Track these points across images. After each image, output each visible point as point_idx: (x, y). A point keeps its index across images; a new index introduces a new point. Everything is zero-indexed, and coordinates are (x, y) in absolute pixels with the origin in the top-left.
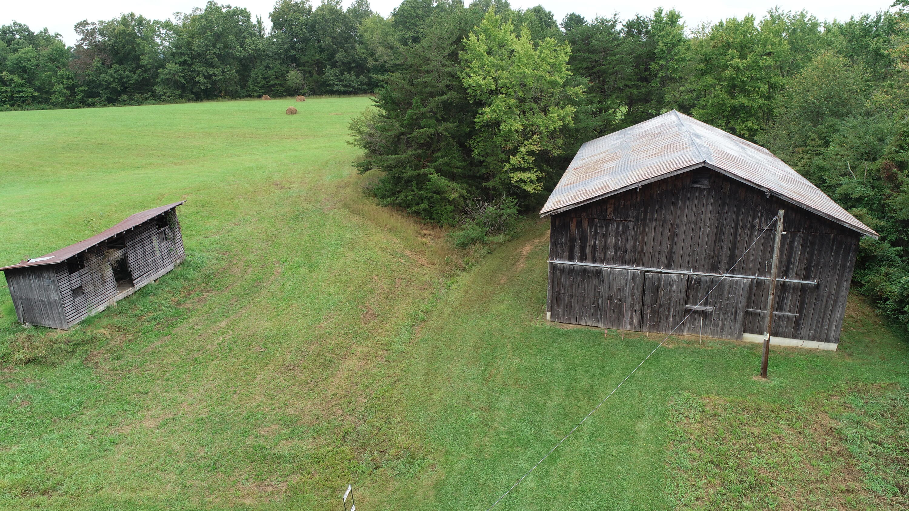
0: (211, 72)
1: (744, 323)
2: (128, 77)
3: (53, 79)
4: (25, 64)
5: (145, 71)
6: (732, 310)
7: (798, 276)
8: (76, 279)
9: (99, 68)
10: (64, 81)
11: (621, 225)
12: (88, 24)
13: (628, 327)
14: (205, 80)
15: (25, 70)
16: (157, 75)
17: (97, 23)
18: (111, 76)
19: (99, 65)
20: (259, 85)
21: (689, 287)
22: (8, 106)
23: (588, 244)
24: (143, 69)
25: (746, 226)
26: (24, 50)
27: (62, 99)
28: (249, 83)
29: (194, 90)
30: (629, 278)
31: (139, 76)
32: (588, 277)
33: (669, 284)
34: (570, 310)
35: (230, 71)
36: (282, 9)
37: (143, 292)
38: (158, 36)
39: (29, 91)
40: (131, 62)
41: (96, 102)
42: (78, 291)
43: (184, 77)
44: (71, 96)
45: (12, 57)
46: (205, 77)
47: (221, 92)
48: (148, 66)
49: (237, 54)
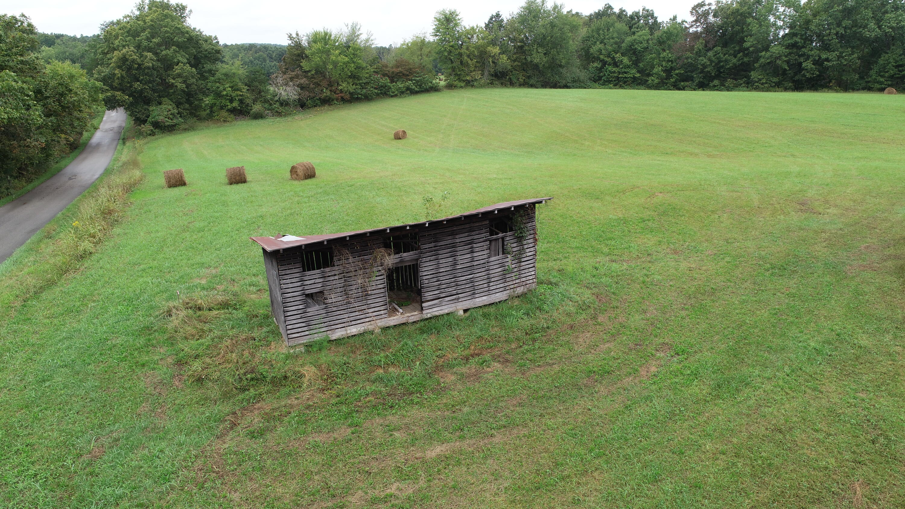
0: (824, 56)
2: (726, 61)
3: (656, 62)
4: (636, 46)
5: (746, 55)
8: (313, 280)
9: (700, 50)
10: (664, 63)
12: (704, 5)
14: (813, 66)
15: (635, 52)
16: (757, 59)
17: (714, 4)
18: (710, 60)
19: (701, 48)
20: (887, 75)
22: (611, 85)
24: (746, 52)
26: (639, 34)
27: (656, 81)
28: (872, 72)
29: (797, 77)
31: (739, 60)
35: (849, 55)
38: (774, 15)
39: (633, 72)
40: (735, 45)
41: (687, 86)
43: (788, 62)
44: (666, 79)
45: (629, 39)
46: (815, 63)
47: (830, 81)
48: (751, 49)
49: (867, 34)
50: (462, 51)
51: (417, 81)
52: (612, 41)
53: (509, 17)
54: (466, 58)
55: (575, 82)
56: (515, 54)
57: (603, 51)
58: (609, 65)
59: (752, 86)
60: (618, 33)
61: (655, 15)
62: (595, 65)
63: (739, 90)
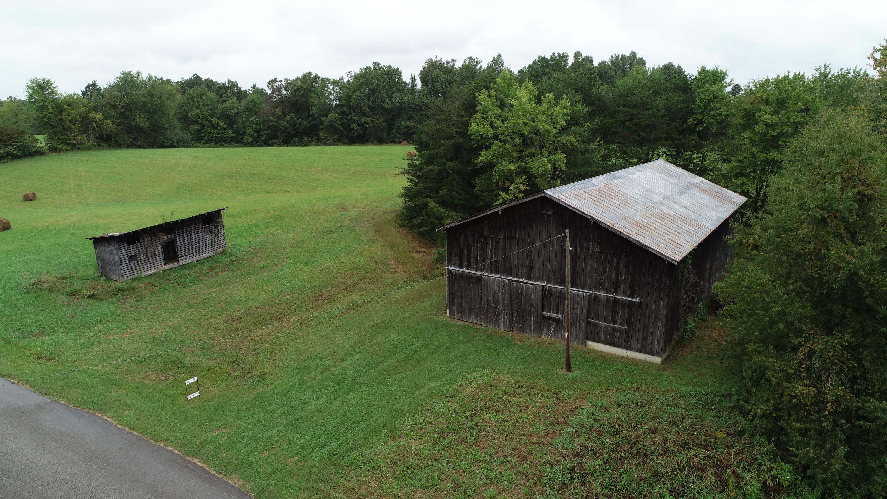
0: (363, 121)
1: (586, 332)
2: (300, 123)
3: (247, 124)
4: (229, 112)
5: (314, 119)
6: (577, 319)
7: (625, 294)
8: (132, 250)
9: (280, 116)
10: (254, 125)
11: (494, 241)
12: (277, 81)
13: (502, 327)
14: (358, 127)
15: (228, 117)
16: (321, 122)
17: (284, 81)
18: (288, 122)
19: (280, 114)
20: (401, 132)
21: (544, 297)
22: (213, 144)
23: (472, 255)
24: (313, 117)
25: (583, 248)
26: (229, 102)
27: (250, 139)
28: (393, 131)
29: (350, 135)
30: (501, 285)
31: (309, 123)
32: (473, 282)
33: (529, 293)
34: (462, 309)
35: (378, 120)
36: (429, 69)
37: (183, 267)
38: (327, 91)
39: (230, 133)
40: (304, 112)
41: (275, 143)
42: (132, 258)
43: (342, 124)
44: (258, 138)
45: (221, 106)
46: (358, 125)
47: (371, 138)
48: (316, 115)
49: (386, 106)
50: (63, 117)
51: (19, 147)
52: (207, 107)
53: (106, 86)
54: (68, 123)
55: (180, 142)
56: (119, 119)
57: (200, 116)
58: (208, 127)
59: (321, 142)
60: (211, 101)
61: (239, 86)
62: (196, 127)
63: (313, 146)
